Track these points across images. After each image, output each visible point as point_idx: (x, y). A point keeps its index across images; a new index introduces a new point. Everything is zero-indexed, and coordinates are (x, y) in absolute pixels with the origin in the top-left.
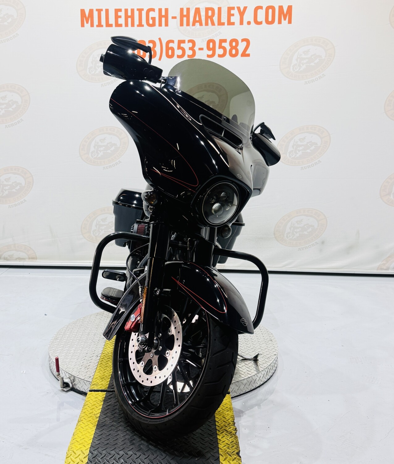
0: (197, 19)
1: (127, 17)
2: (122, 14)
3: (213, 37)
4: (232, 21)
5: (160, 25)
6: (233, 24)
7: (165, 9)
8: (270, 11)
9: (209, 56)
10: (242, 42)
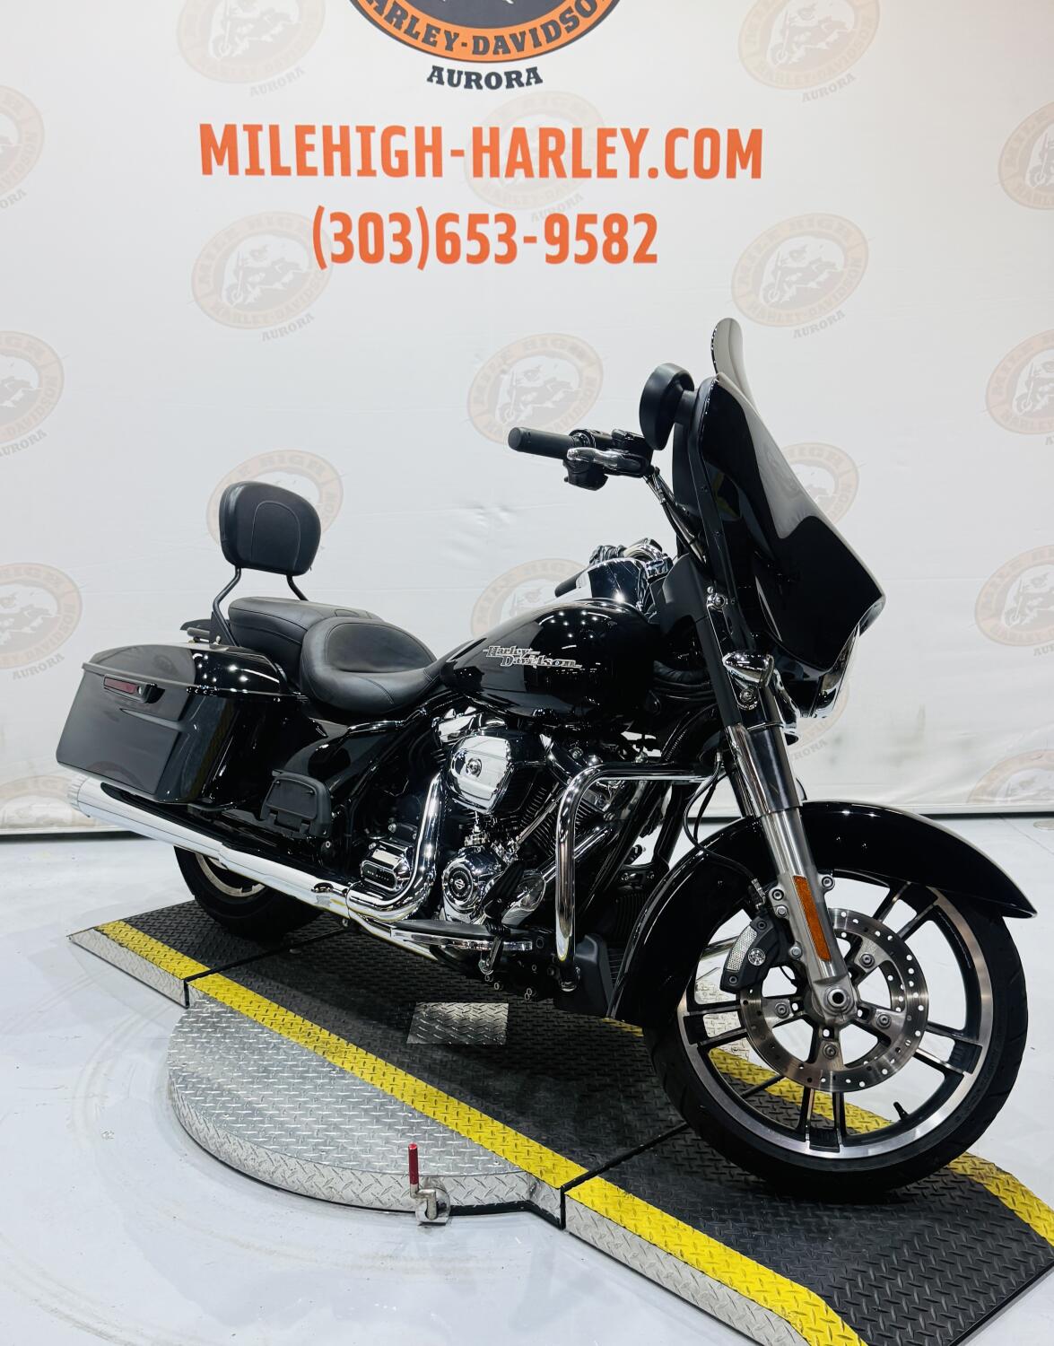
0: (519, 158)
1: (329, 148)
2: (316, 139)
3: (561, 208)
4: (610, 166)
5: (420, 172)
6: (613, 174)
7: (433, 128)
8: (707, 142)
9: (551, 259)
10: (635, 222)
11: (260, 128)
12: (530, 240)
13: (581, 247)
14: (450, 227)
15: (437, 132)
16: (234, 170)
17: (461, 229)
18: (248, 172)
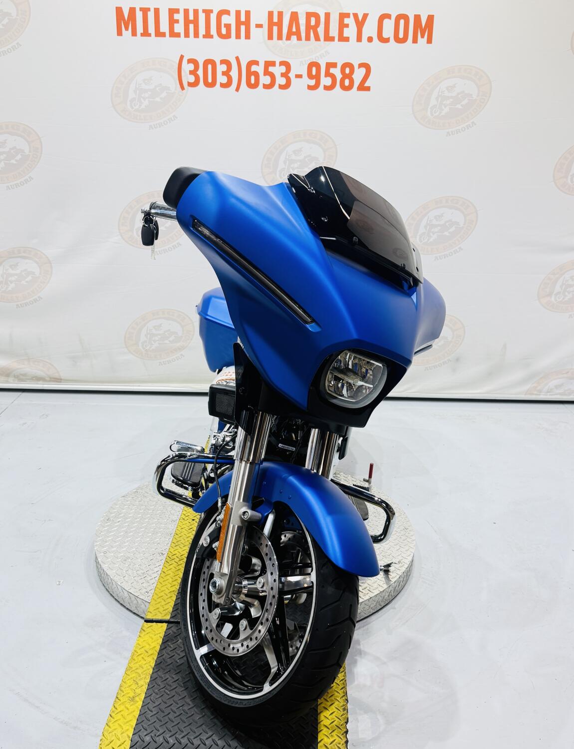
0: (294, 30)
1: (187, 22)
2: (180, 17)
3: (317, 59)
4: (345, 35)
5: (238, 36)
6: (347, 39)
7: (246, 11)
8: (402, 22)
9: (310, 88)
10: (359, 68)
11: (149, 9)
12: (299, 76)
13: (327, 81)
14: (254, 68)
15: (248, 13)
16: (134, 34)
17: (260, 69)
18: (142, 35)
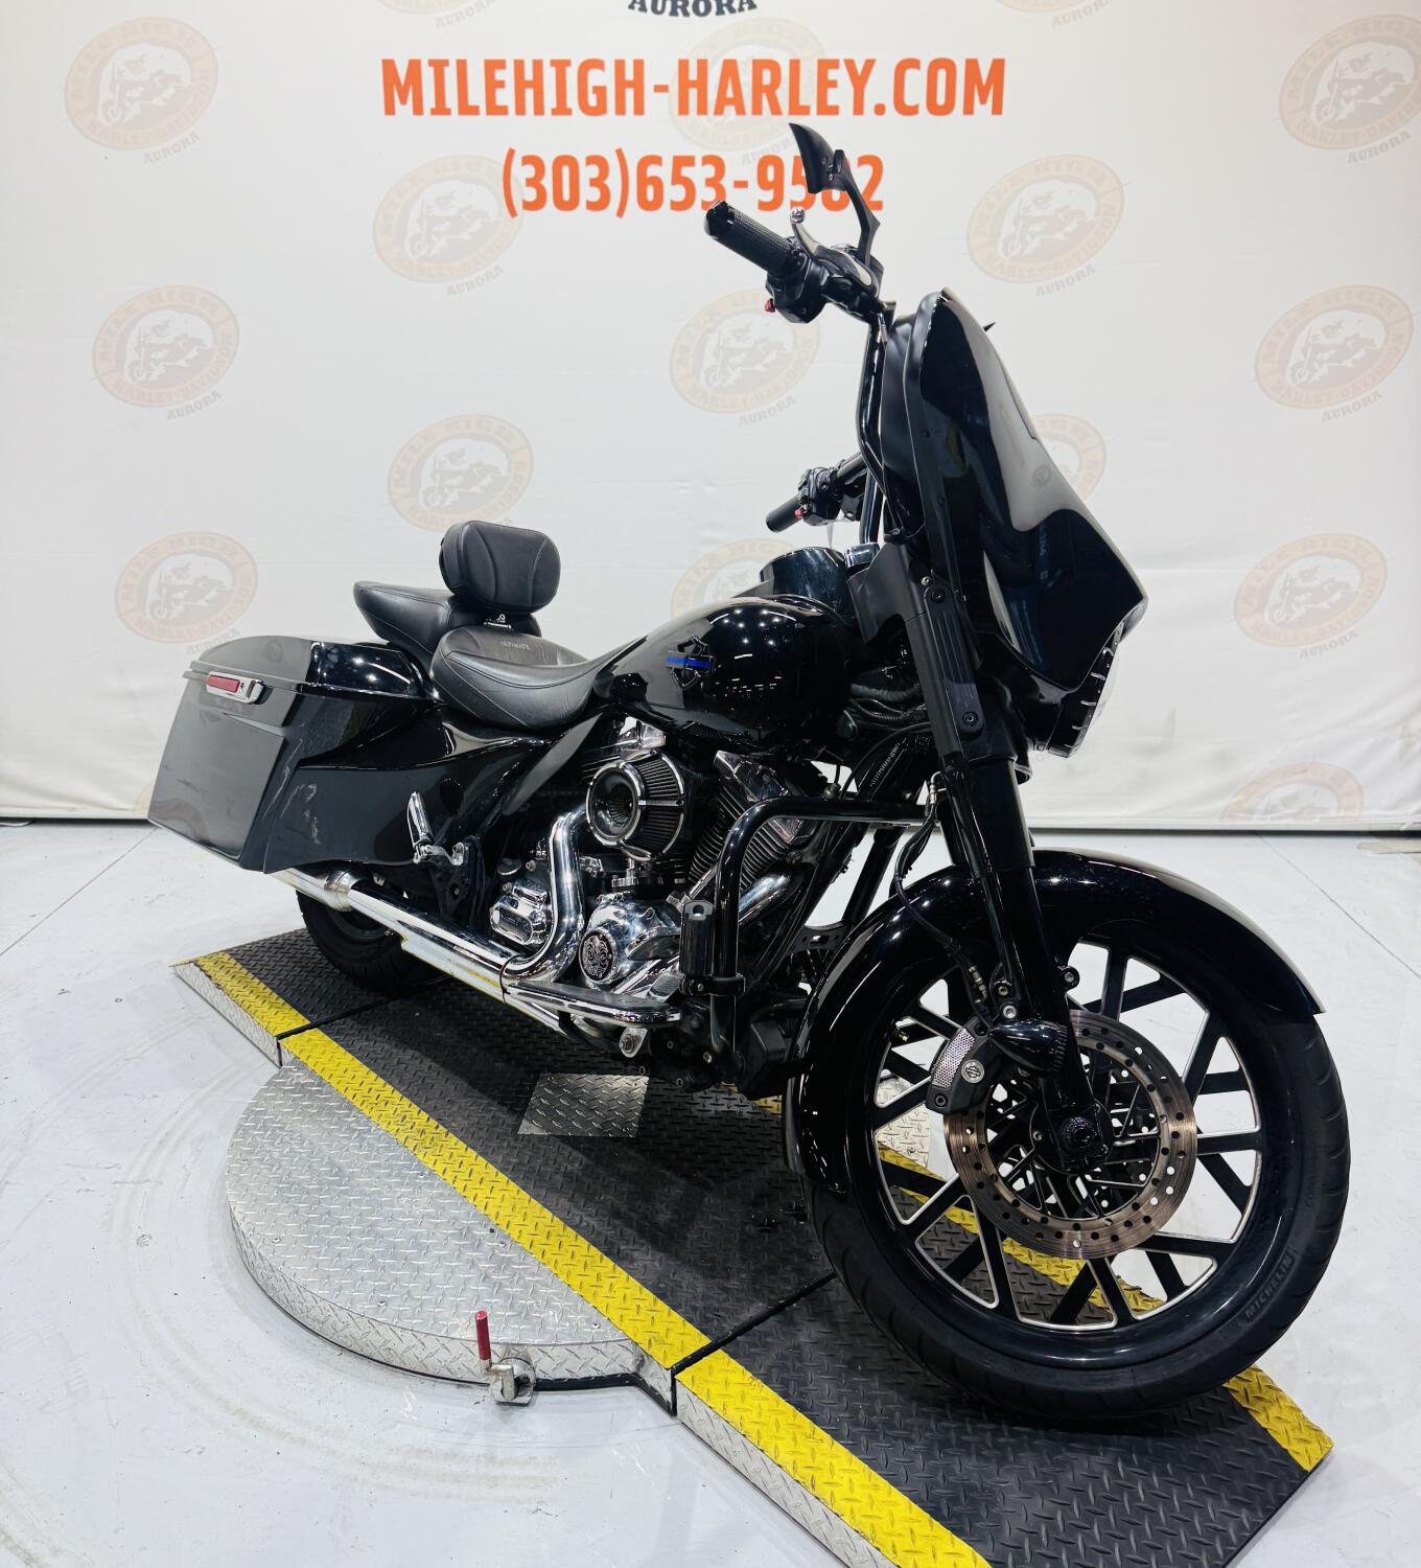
0: (730, 94)
1: (520, 85)
2: (506, 75)
3: (775, 150)
4: (831, 102)
5: (621, 110)
6: (834, 110)
7: (635, 61)
8: (941, 74)
9: (763, 206)
10: (860, 165)
11: (446, 63)
12: (741, 184)
13: (797, 193)
14: (652, 171)
15: (639, 65)
16: (418, 110)
17: (664, 172)
